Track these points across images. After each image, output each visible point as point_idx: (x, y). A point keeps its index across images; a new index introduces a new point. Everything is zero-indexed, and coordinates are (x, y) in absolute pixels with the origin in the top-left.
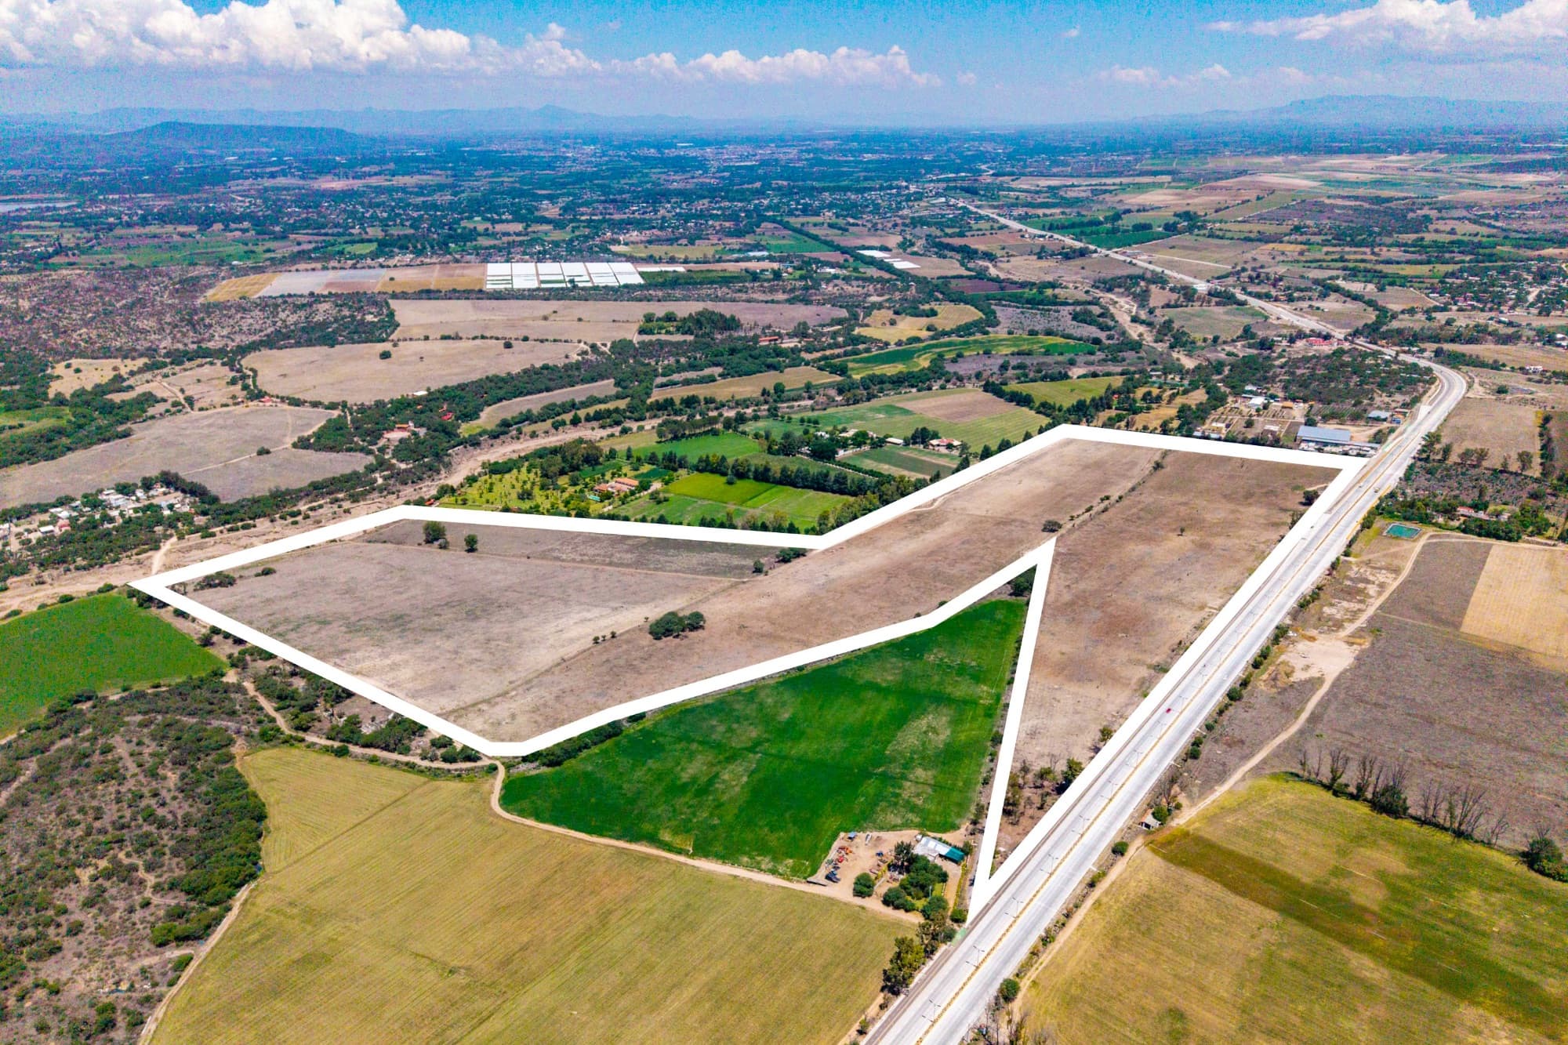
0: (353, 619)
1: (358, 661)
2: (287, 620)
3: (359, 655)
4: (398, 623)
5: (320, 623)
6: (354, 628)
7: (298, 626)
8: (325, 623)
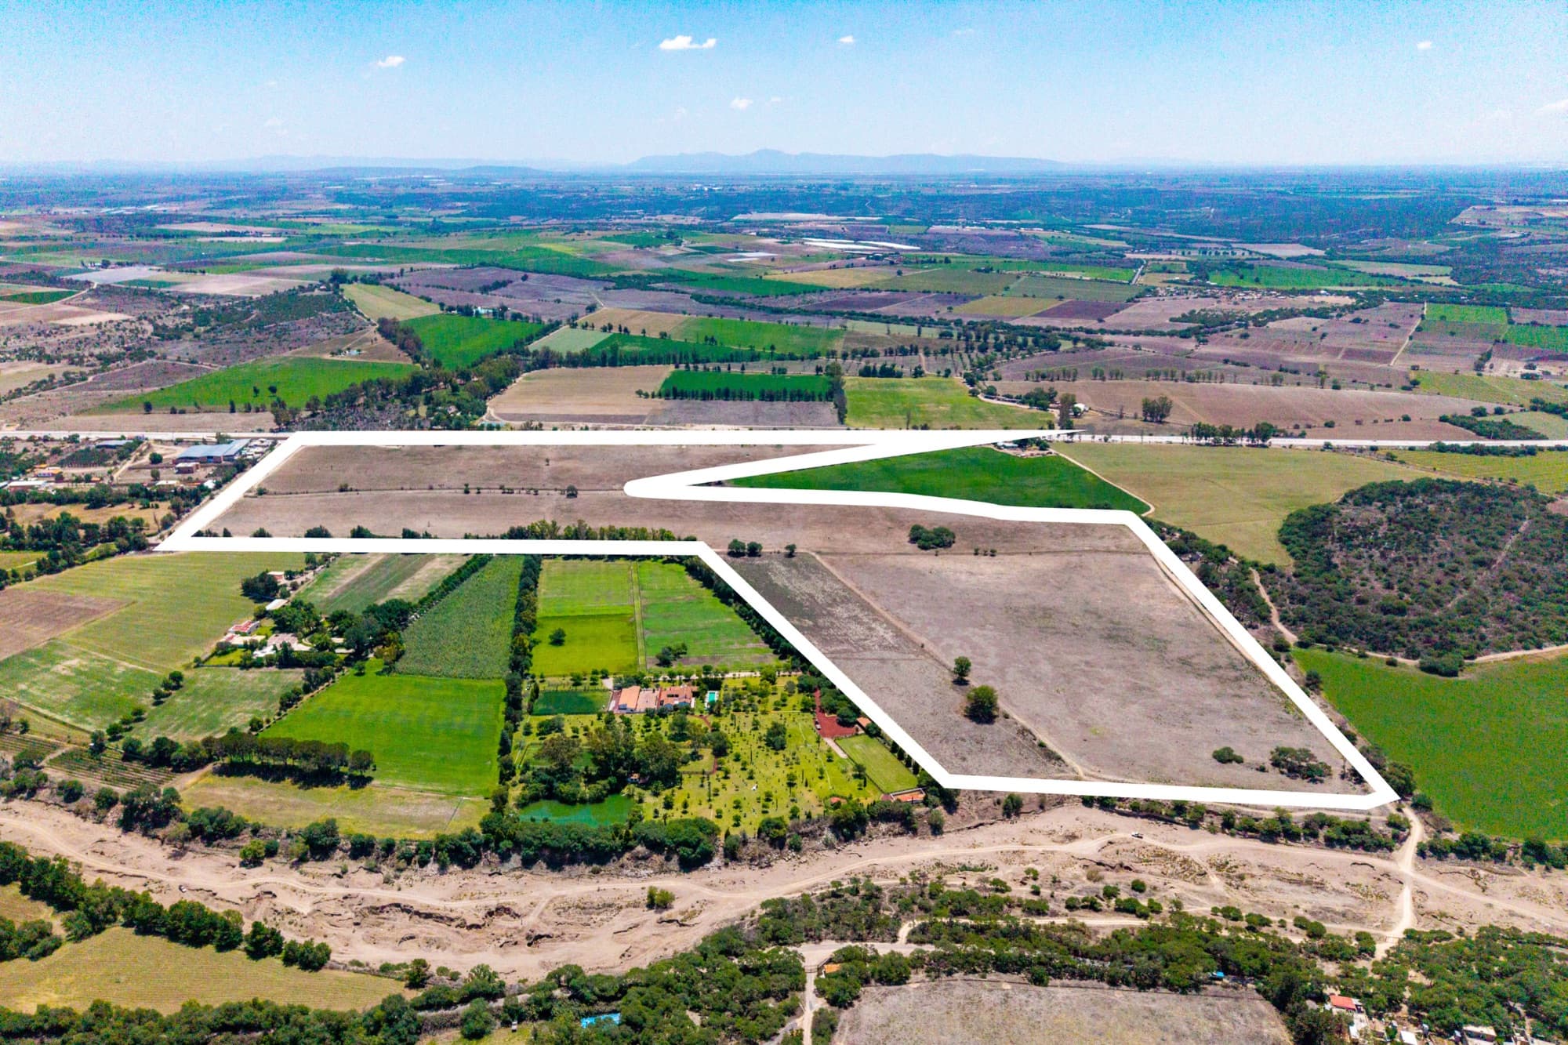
0: (1154, 655)
1: (1175, 612)
2: (1222, 680)
3: (1172, 617)
4: (1116, 634)
5: (1190, 664)
6: (1158, 646)
7: (1213, 668)
8: (1184, 662)
